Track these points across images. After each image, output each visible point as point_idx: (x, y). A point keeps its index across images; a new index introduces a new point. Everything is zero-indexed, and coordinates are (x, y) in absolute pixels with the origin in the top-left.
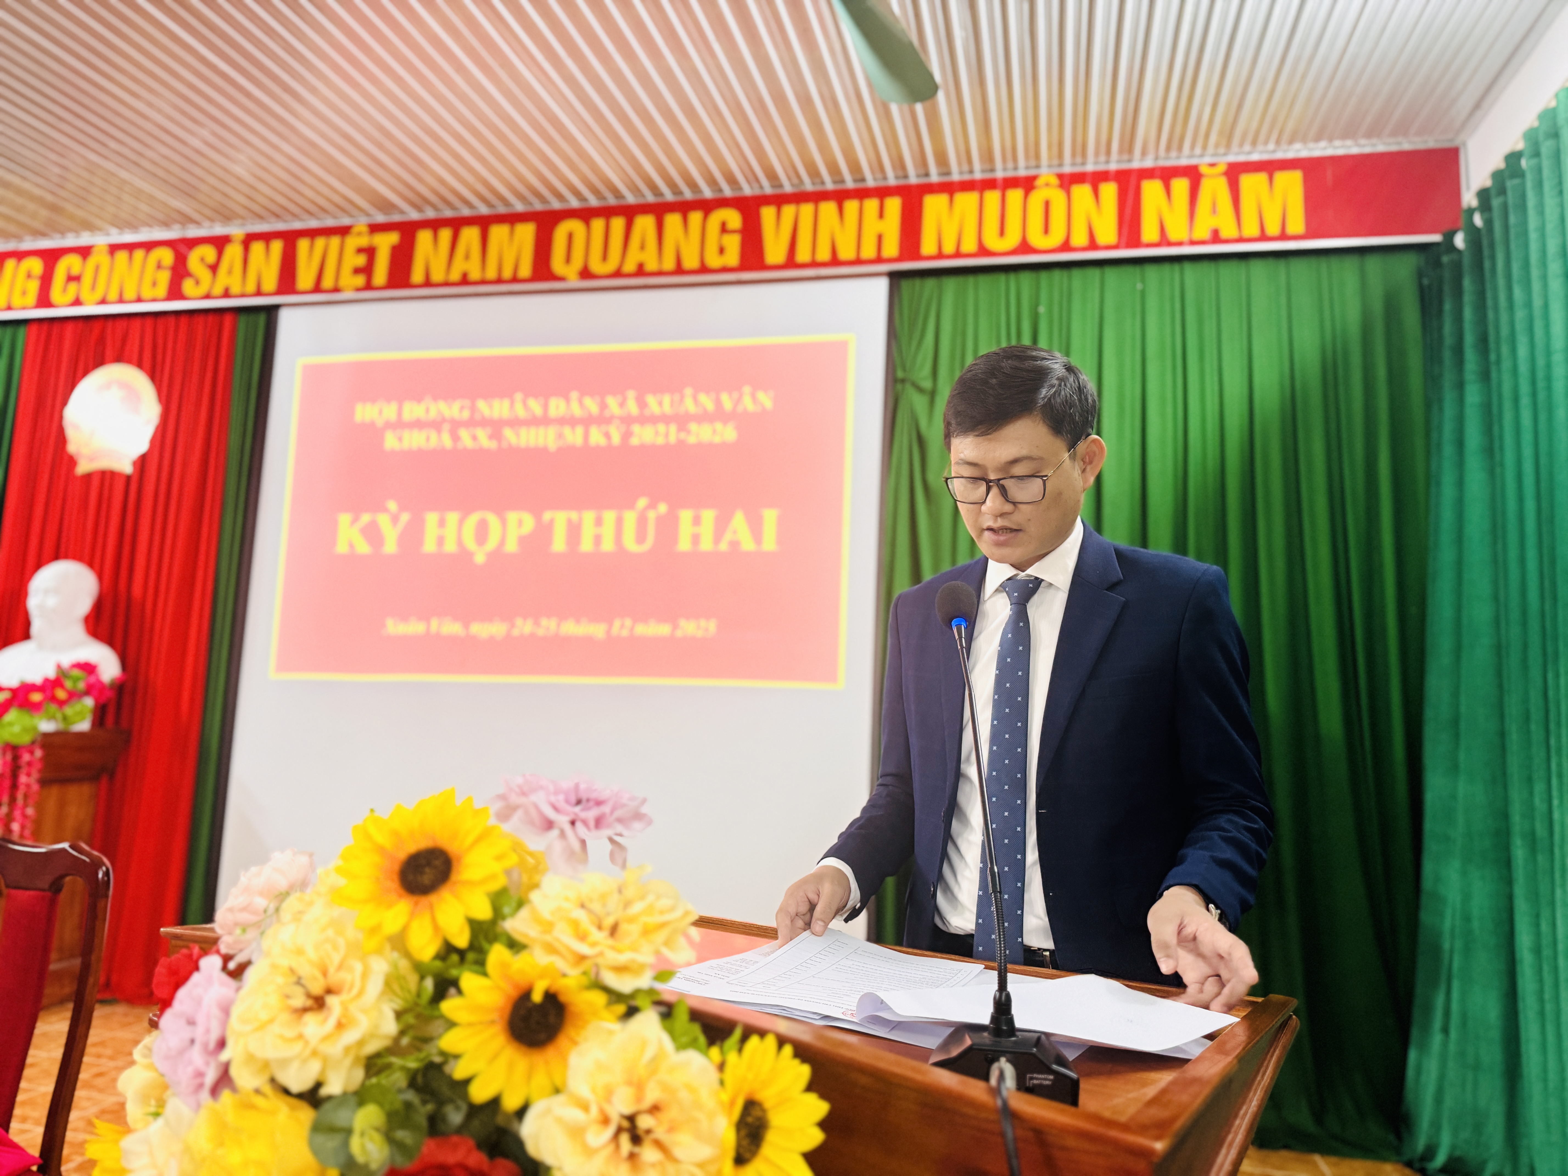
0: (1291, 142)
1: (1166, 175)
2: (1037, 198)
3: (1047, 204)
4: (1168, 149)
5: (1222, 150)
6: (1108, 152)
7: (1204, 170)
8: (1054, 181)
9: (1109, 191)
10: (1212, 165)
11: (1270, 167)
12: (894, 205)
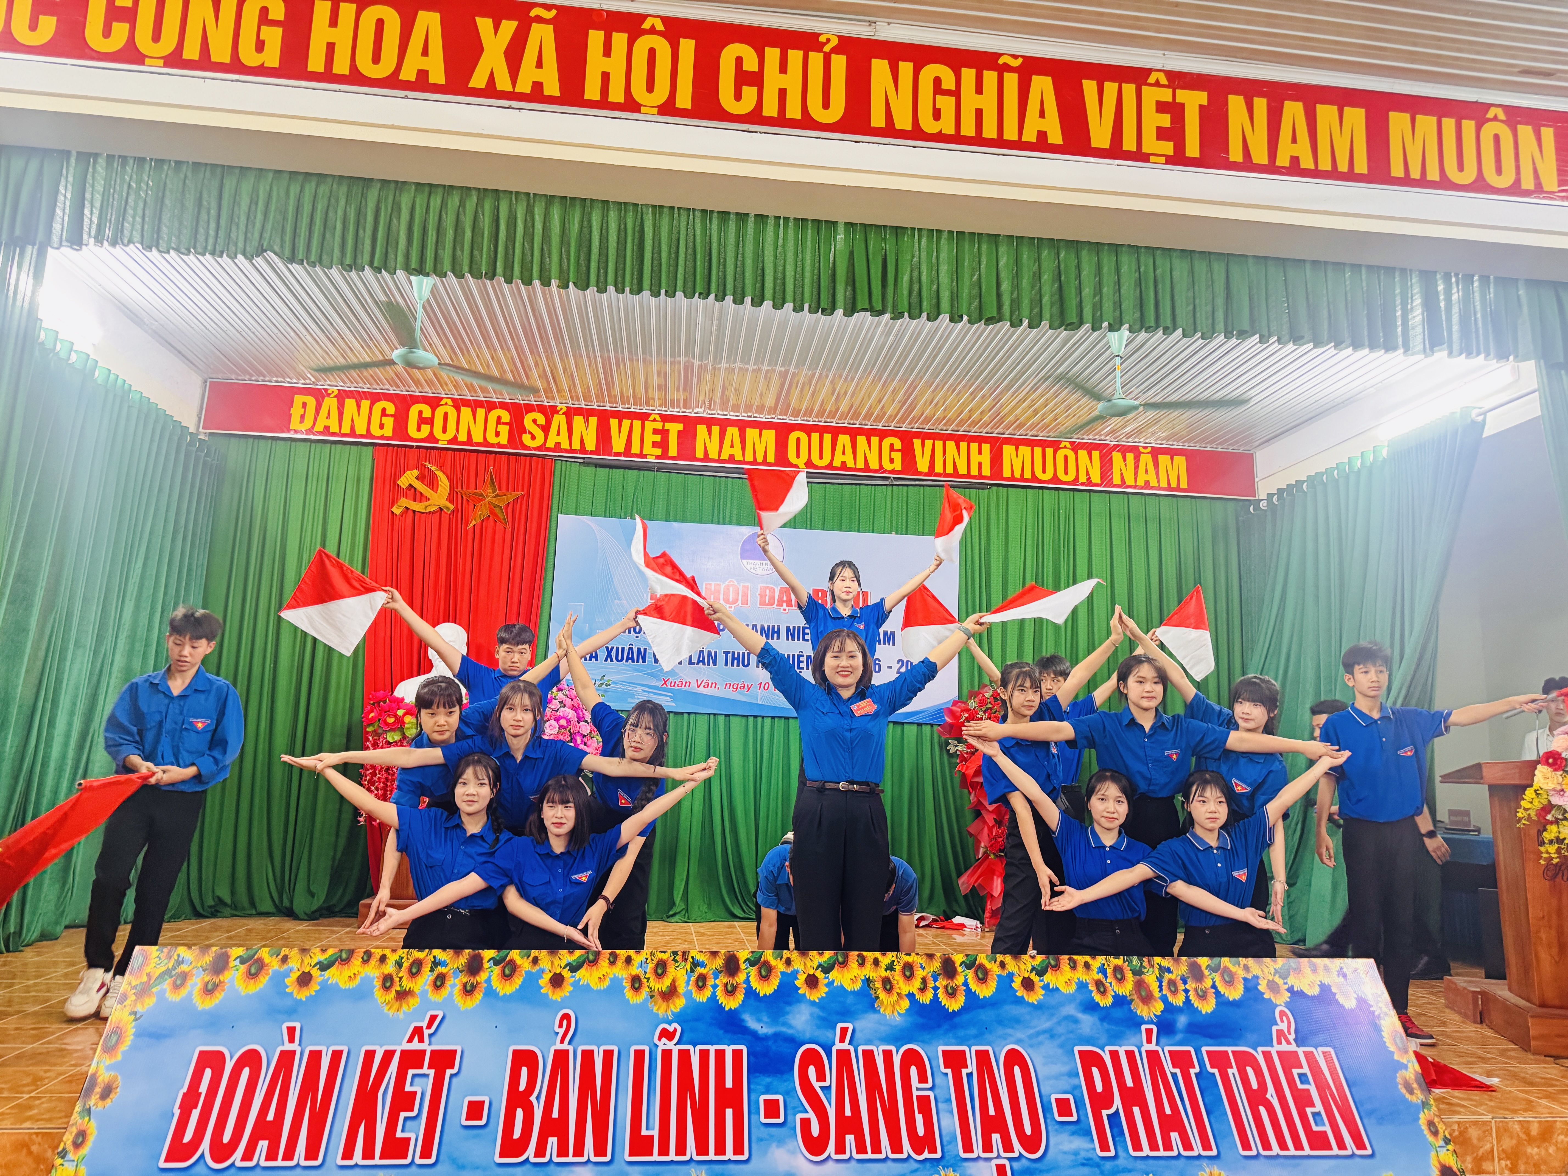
0: (1185, 442)
1: (1125, 450)
2: (1061, 454)
3: (1066, 458)
4: (1126, 439)
7: (1141, 449)
8: (1070, 446)
9: (1096, 452)
10: (1145, 447)
11: (1174, 452)
12: (987, 447)
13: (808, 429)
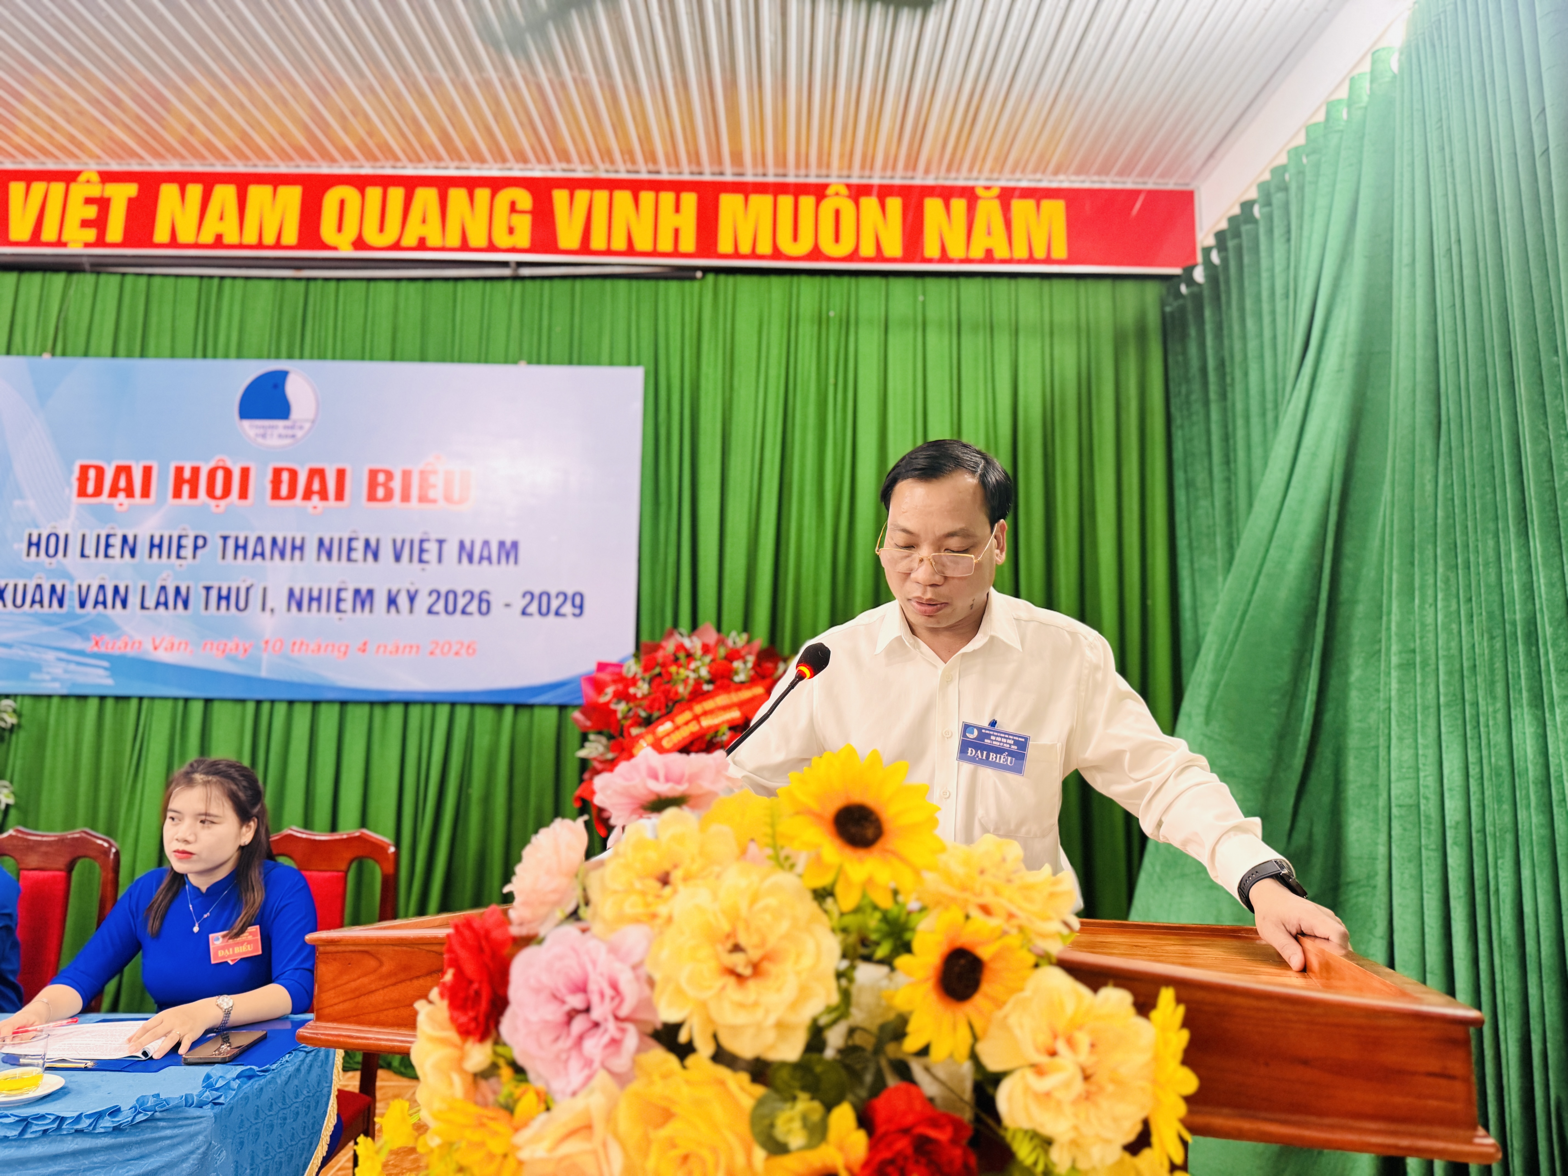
0: (1056, 172)
1: (946, 194)
2: (828, 206)
3: (837, 213)
4: (949, 169)
5: (995, 175)
6: (894, 168)
7: (980, 192)
8: (844, 191)
9: (895, 204)
10: (988, 188)
11: (1037, 195)
12: (690, 200)
13: (361, 183)
